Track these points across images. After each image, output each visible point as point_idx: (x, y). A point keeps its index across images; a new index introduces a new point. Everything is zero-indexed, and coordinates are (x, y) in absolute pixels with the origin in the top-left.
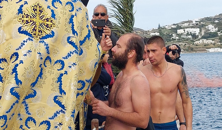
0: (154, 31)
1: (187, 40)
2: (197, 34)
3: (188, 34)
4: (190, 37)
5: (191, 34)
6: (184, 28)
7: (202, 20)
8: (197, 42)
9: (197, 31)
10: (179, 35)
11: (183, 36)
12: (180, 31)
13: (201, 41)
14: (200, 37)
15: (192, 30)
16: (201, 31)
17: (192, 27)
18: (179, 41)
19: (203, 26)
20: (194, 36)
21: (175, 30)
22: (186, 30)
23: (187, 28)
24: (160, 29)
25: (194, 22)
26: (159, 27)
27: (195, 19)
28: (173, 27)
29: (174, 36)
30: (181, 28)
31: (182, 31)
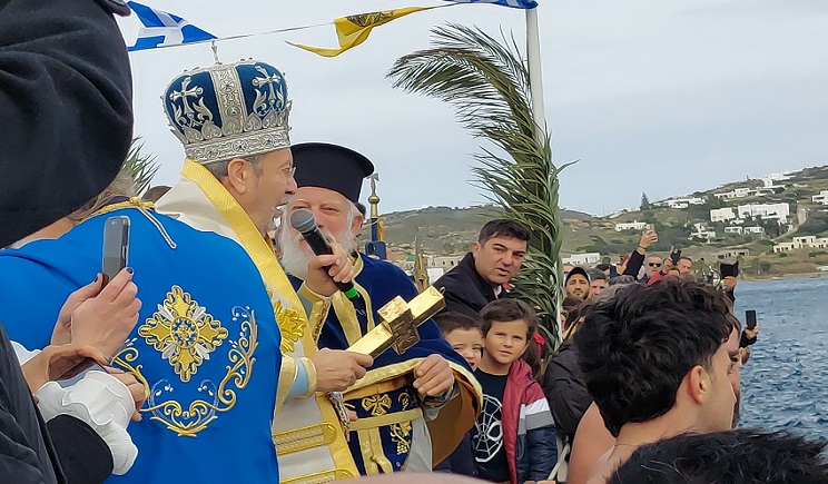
0: (627, 216)
1: (748, 239)
3: (748, 222)
4: (756, 229)
5: (760, 222)
6: (734, 204)
7: (798, 177)
8: (782, 246)
9: (781, 211)
10: (719, 226)
11: (731, 230)
12: (718, 215)
13: (797, 242)
14: (792, 229)
15: (763, 210)
16: (793, 210)
17: (761, 201)
18: (718, 243)
19: (800, 194)
20: (772, 227)
21: (702, 212)
22: (742, 209)
23: (744, 202)
24: (648, 210)
25: (769, 185)
26: (645, 205)
27: (773, 175)
28: (693, 201)
29: (700, 229)
30: (721, 204)
31: (726, 213)
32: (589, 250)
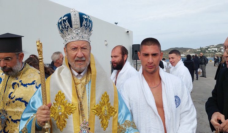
0: (198, 49)
1: (212, 52)
2: (217, 50)
3: (212, 50)
4: (213, 51)
5: (214, 50)
6: (211, 48)
7: (218, 45)
8: (216, 53)
9: (216, 49)
10: (209, 51)
11: (210, 51)
12: (209, 49)
13: (218, 53)
14: (218, 51)
15: (214, 49)
16: (218, 49)
17: (214, 48)
18: (209, 53)
19: (219, 47)
20: (215, 51)
21: (207, 49)
22: (212, 49)
23: (212, 48)
24: (201, 49)
25: (215, 46)
26: (201, 48)
27: (215, 45)
28: (206, 48)
29: (207, 51)
30: (209, 48)
31: (210, 49)
32: (194, 53)
